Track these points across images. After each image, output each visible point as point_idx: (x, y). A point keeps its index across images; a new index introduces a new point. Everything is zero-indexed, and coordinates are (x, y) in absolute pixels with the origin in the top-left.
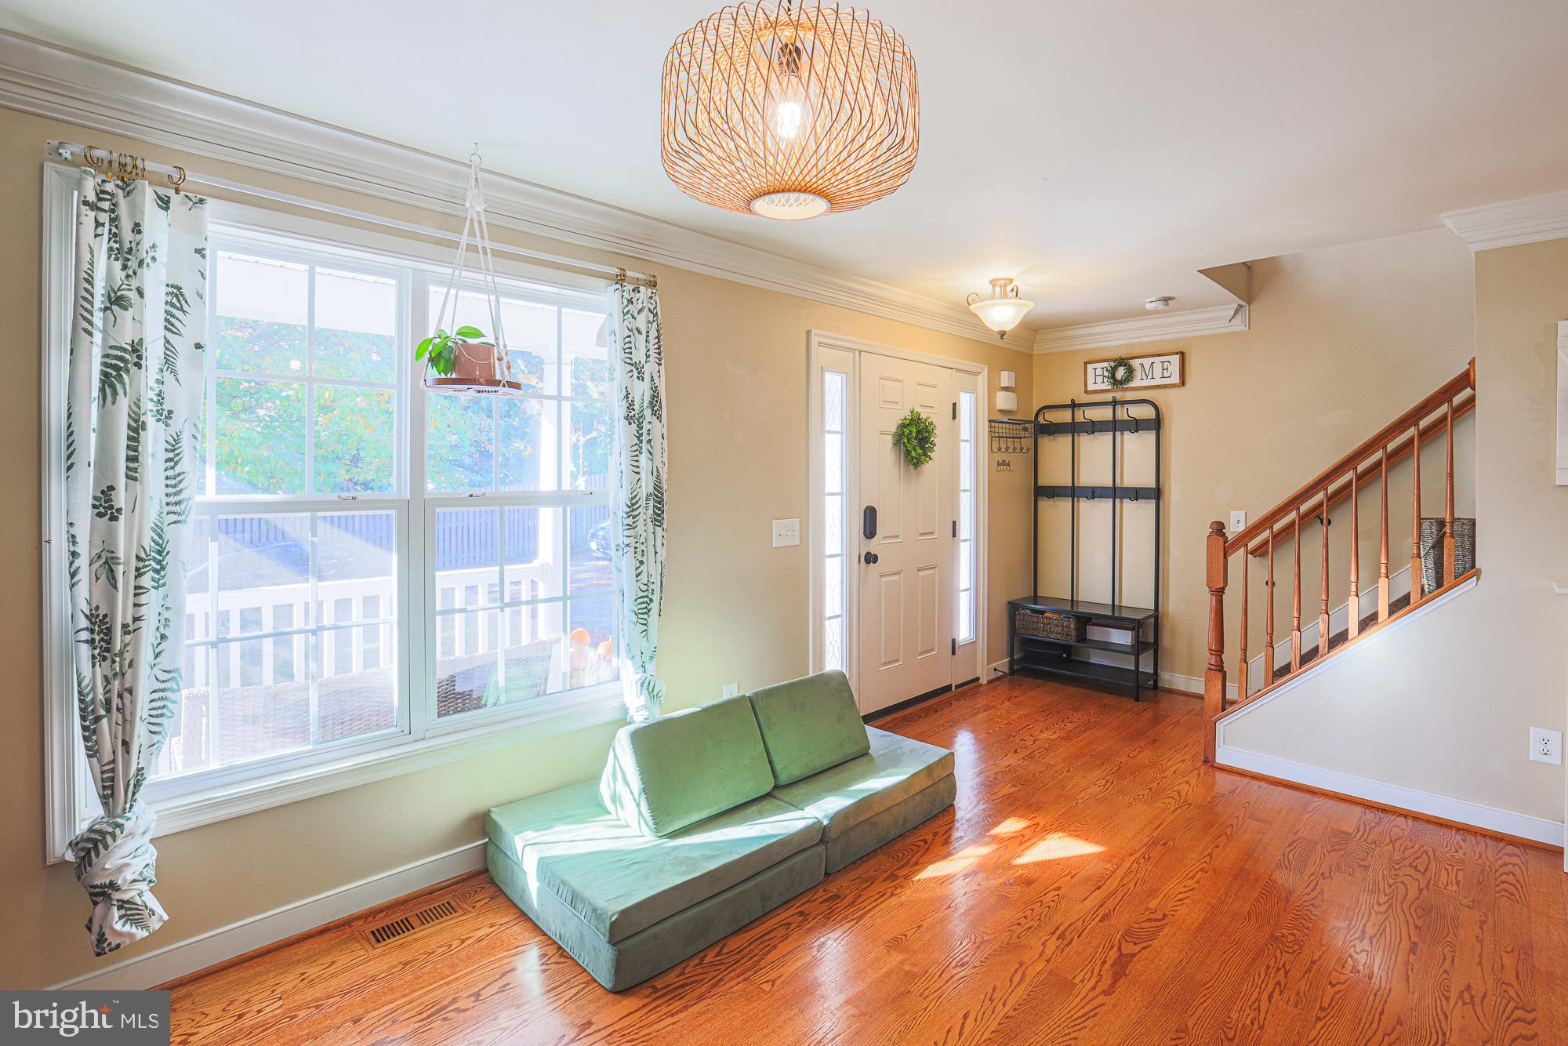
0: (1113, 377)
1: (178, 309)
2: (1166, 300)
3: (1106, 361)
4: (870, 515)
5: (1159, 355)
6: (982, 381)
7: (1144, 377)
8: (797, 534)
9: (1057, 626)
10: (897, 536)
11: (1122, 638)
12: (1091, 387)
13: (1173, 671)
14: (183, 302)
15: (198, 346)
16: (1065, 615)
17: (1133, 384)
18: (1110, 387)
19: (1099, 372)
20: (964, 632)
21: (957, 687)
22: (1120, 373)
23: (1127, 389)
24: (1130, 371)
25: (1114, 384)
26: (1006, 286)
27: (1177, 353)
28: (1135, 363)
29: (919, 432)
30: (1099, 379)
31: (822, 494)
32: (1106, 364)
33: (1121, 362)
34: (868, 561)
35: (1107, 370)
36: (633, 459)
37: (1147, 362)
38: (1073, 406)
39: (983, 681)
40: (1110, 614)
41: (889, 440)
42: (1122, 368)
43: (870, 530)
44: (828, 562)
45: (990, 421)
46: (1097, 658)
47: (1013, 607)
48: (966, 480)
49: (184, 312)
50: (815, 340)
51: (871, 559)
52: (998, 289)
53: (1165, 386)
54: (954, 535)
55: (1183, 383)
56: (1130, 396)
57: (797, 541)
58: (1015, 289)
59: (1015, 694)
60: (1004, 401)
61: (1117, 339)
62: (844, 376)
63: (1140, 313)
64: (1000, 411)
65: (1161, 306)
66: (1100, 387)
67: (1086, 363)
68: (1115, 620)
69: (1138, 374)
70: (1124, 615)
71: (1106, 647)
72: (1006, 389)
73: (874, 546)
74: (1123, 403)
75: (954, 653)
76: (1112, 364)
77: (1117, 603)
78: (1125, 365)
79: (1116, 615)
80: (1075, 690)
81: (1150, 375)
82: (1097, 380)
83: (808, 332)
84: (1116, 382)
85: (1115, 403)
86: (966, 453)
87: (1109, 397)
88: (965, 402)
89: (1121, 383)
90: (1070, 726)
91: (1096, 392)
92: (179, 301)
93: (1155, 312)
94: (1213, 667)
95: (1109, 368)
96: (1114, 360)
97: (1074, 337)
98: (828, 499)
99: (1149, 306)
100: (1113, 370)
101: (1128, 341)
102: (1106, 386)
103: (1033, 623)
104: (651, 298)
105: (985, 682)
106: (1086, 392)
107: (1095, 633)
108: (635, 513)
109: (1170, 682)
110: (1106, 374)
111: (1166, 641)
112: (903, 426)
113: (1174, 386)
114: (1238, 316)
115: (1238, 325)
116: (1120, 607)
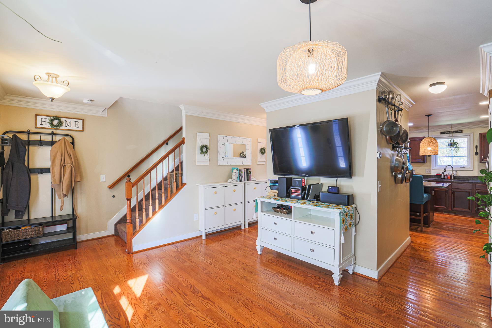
0: (52, 123)
2: (92, 101)
3: (48, 116)
5: (73, 119)
7: (67, 125)
9: (32, 231)
11: (62, 228)
12: (38, 125)
16: (34, 226)
17: (61, 128)
18: (50, 127)
19: (44, 120)
22: (56, 122)
23: (59, 129)
24: (60, 124)
27: (82, 119)
28: (63, 120)
30: (44, 123)
32: (49, 118)
33: (56, 118)
37: (68, 120)
38: (29, 133)
40: (52, 220)
42: (57, 120)
46: (43, 241)
52: (51, 78)
53: (76, 130)
55: (83, 131)
56: (60, 132)
63: (81, 103)
65: (90, 102)
66: (44, 126)
67: (36, 115)
68: (54, 222)
69: (64, 124)
70: (57, 219)
74: (56, 134)
77: (53, 215)
78: (59, 120)
79: (54, 220)
82: (42, 123)
84: (52, 125)
85: (52, 134)
87: (50, 131)
89: (56, 126)
91: (42, 128)
94: (129, 223)
95: (50, 119)
96: (53, 117)
97: (30, 102)
99: (85, 101)
100: (52, 121)
101: (58, 110)
102: (48, 126)
103: (15, 234)
106: (36, 127)
110: (48, 121)
113: (79, 131)
114: (104, 112)
115: (104, 114)
116: (55, 216)
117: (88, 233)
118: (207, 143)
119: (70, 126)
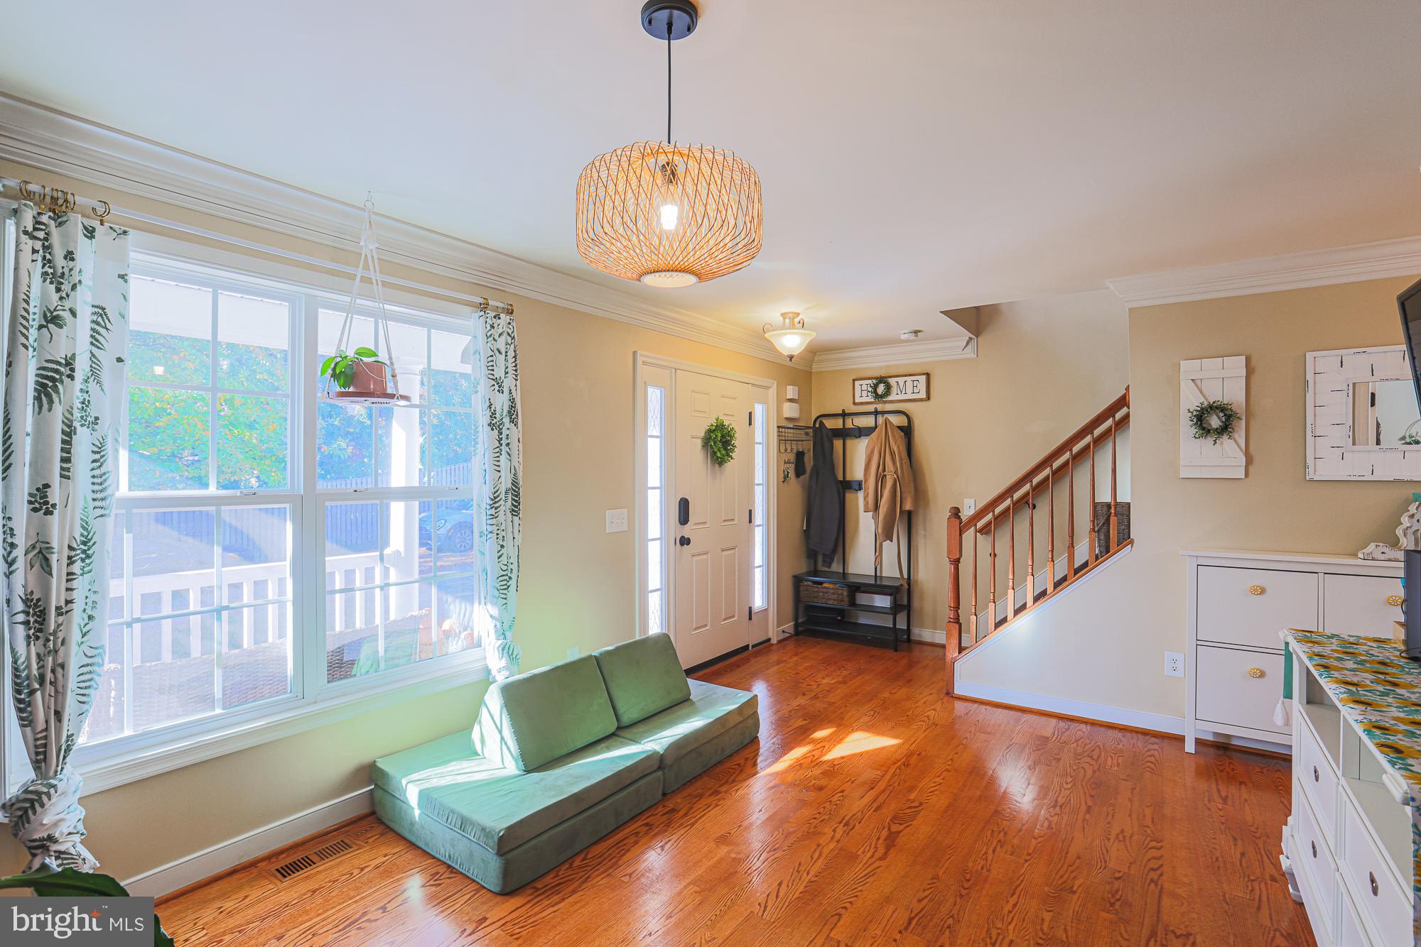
0: (875, 392)
1: (102, 327)
2: (916, 332)
3: (869, 379)
4: (684, 505)
5: (910, 375)
6: (772, 393)
7: (899, 392)
8: (625, 521)
9: (833, 594)
10: (705, 523)
11: (882, 601)
12: (857, 399)
13: (922, 626)
14: (107, 321)
15: (119, 360)
16: (840, 585)
17: (890, 398)
18: (873, 400)
19: (864, 387)
20: (758, 602)
21: (753, 646)
22: (881, 389)
23: (886, 402)
24: (888, 387)
25: (876, 398)
26: (794, 318)
27: (924, 374)
28: (892, 381)
29: (723, 436)
30: (865, 393)
31: (645, 488)
32: (870, 382)
33: (882, 380)
34: (682, 544)
35: (871, 387)
36: (496, 459)
37: (901, 380)
38: (844, 415)
39: (774, 641)
40: (874, 583)
41: (699, 443)
42: (883, 385)
43: (684, 518)
44: (651, 544)
45: (778, 427)
46: (864, 619)
47: (798, 580)
48: (759, 477)
49: (107, 329)
50: (640, 360)
51: (685, 541)
52: (787, 321)
53: (915, 400)
54: (750, 522)
55: (928, 398)
56: (889, 407)
57: (625, 528)
58: (802, 322)
59: (800, 651)
60: (790, 410)
61: (878, 362)
62: (663, 389)
63: (895, 342)
64: (786, 418)
65: (912, 337)
66: (865, 399)
67: (854, 380)
68: (878, 587)
69: (894, 390)
70: (885, 583)
71: (872, 609)
72: (791, 400)
73: (687, 531)
74: (883, 413)
75: (750, 619)
76: (875, 381)
77: (878, 574)
78: (885, 383)
79: (878, 583)
80: (848, 645)
81: (903, 391)
82: (863, 394)
83: (635, 353)
84: (877, 396)
85: (876, 413)
86: (759, 451)
87: (871, 408)
88: (759, 411)
89: (882, 396)
90: (845, 673)
91: (862, 404)
92: (103, 320)
93: (907, 341)
94: (952, 620)
95: (872, 385)
96: (876, 378)
97: (845, 359)
98: (650, 492)
99: (903, 337)
100: (875, 387)
101: (885, 364)
102: (870, 399)
103: (815, 592)
104: (509, 323)
105: (776, 642)
106: (854, 403)
107: (863, 599)
108: (497, 505)
109: (920, 636)
110: (870, 389)
111: (916, 603)
112: (710, 431)
113: (921, 400)
114: (969, 346)
115: (969, 353)
116: (881, 577)
117: (935, 630)
118: (1234, 394)
119: (904, 392)
